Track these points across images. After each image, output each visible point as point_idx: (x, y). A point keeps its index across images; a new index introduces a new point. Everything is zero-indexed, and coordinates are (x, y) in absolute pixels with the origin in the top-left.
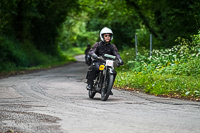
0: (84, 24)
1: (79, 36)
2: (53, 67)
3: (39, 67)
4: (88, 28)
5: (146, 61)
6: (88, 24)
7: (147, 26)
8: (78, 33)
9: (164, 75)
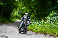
0: (18, 13)
1: (16, 16)
2: (8, 23)
3: (5, 23)
4: (19, 14)
5: (33, 23)
6: (19, 12)
7: (34, 14)
8: (16, 15)
9: (37, 27)
